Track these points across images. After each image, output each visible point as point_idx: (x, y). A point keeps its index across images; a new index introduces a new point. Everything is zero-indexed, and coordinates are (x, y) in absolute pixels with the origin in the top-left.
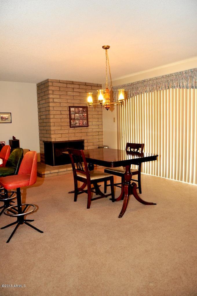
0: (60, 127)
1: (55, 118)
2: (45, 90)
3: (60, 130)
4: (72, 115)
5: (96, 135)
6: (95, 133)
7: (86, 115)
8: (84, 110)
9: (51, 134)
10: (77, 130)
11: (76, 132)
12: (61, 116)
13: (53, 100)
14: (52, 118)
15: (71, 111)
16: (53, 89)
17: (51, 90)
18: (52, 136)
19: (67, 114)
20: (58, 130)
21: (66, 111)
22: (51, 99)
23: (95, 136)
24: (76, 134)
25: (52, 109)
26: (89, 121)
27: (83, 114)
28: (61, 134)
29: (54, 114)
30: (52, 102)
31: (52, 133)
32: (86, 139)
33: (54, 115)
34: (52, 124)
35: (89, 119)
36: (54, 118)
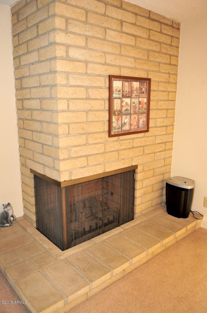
0: (84, 137)
1: (70, 109)
2: (38, 21)
3: (84, 145)
4: (115, 100)
5: (160, 152)
6: (159, 145)
7: (145, 100)
8: (141, 89)
9: (58, 160)
10: (124, 142)
11: (123, 148)
12: (86, 105)
13: (67, 52)
14: (63, 111)
15: (114, 89)
16: (68, 15)
17: (62, 16)
18: (62, 166)
19: (102, 99)
20: (80, 146)
21: (100, 88)
22: (61, 47)
23: (158, 153)
24: (122, 152)
25: (64, 82)
26: (150, 117)
27: (140, 100)
28: (87, 156)
29: (68, 97)
30: (62, 58)
31: (61, 157)
32: (140, 164)
33: (68, 100)
34: (61, 130)
35: (151, 111)
36: (68, 110)
